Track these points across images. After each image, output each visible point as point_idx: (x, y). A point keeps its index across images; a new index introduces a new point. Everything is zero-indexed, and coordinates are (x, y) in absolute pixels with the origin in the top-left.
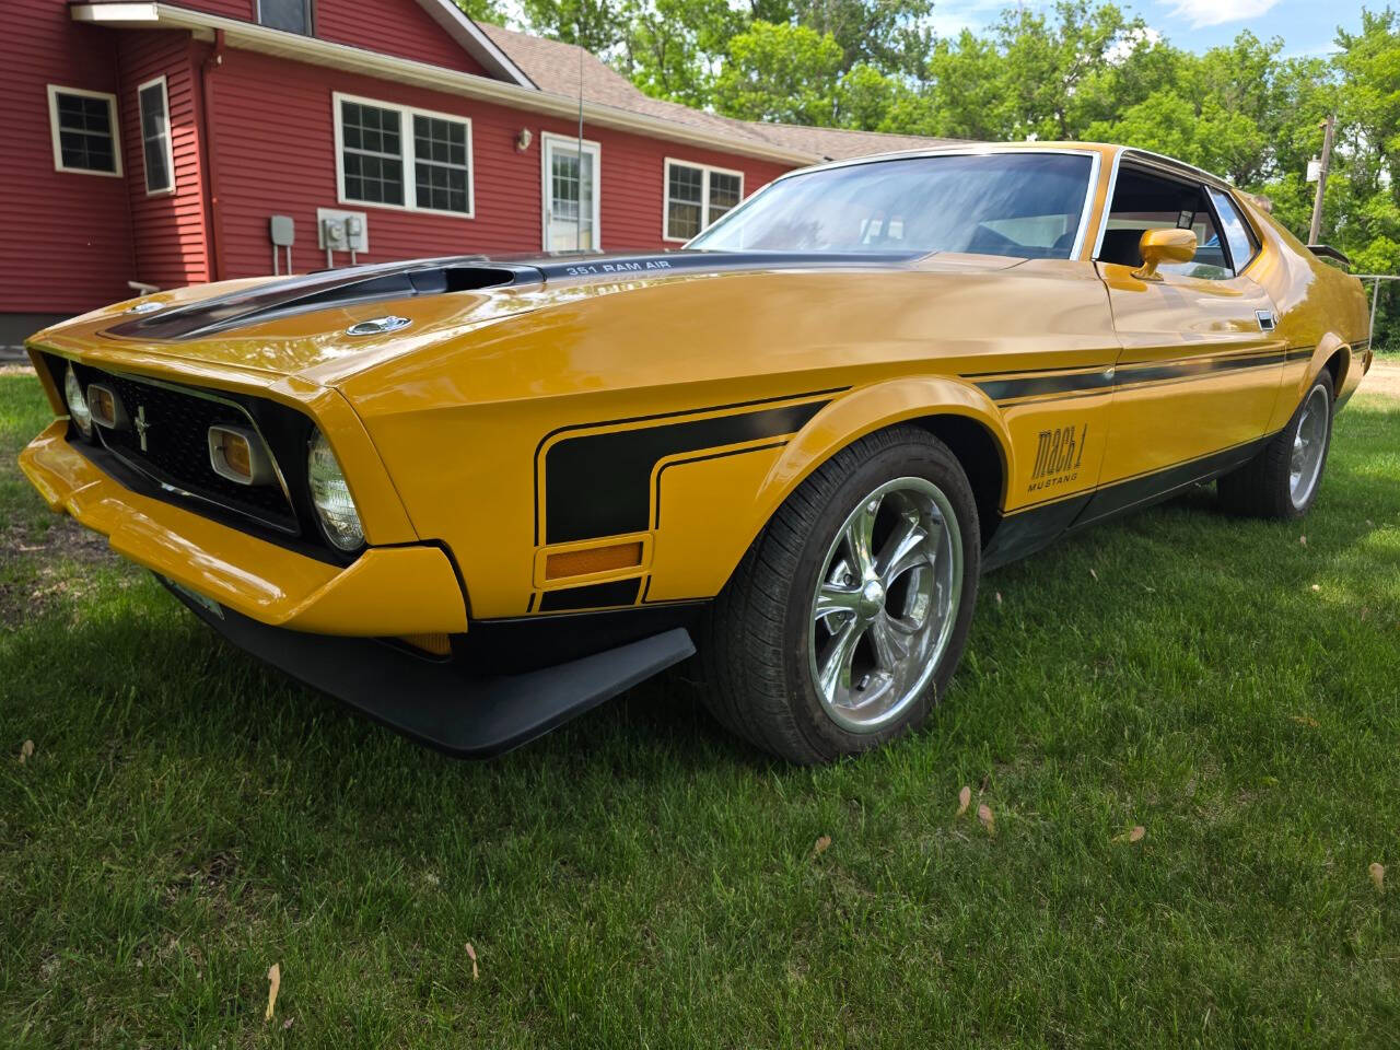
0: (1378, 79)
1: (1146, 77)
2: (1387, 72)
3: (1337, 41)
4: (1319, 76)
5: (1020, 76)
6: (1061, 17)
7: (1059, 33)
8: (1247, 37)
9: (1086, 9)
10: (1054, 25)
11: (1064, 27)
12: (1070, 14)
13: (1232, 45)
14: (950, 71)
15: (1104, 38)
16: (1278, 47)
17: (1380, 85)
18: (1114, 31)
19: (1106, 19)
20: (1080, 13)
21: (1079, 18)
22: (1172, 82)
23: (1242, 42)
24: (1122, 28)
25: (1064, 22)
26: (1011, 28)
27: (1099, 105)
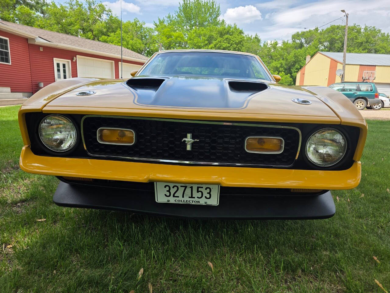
0: (166, 35)
1: (114, 26)
2: (167, 34)
3: (154, 24)
4: (153, 32)
5: (78, 19)
6: (87, 4)
7: (87, 9)
8: (136, 20)
9: (94, 3)
10: (86, 6)
11: (88, 7)
12: (90, 4)
13: (133, 21)
14: (56, 14)
15: (101, 13)
16: (144, 23)
17: (166, 37)
18: (104, 12)
19: (101, 7)
20: (93, 4)
21: (92, 5)
22: (120, 28)
23: (135, 21)
24: (106, 11)
25: (88, 6)
26: (73, 4)
27: (102, 31)
